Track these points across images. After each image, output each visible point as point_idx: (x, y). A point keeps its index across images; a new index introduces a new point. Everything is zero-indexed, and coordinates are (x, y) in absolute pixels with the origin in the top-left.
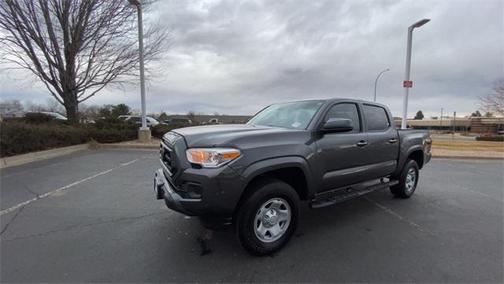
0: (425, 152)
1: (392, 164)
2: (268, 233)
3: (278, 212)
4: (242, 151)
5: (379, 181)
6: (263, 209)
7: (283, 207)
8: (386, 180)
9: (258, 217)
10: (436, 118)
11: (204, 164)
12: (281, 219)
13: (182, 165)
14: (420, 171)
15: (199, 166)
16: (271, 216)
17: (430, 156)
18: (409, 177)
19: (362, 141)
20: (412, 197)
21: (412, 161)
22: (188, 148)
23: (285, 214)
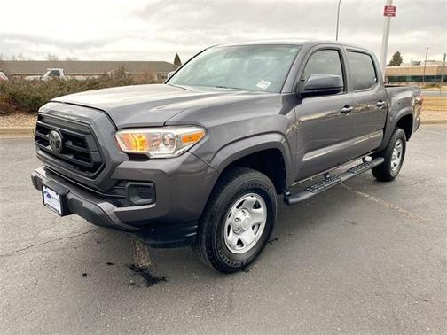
0: (415, 116)
1: (378, 135)
2: (240, 242)
3: (251, 213)
4: (207, 130)
5: (360, 161)
6: (234, 209)
7: (257, 206)
8: (368, 159)
9: (229, 221)
10: (418, 63)
11: (153, 154)
12: (255, 221)
13: (114, 157)
14: (407, 142)
15: (143, 157)
16: (243, 218)
17: (419, 122)
18: (395, 153)
19: (346, 107)
20: (396, 179)
21: (400, 130)
22: (117, 130)
23: (259, 214)
